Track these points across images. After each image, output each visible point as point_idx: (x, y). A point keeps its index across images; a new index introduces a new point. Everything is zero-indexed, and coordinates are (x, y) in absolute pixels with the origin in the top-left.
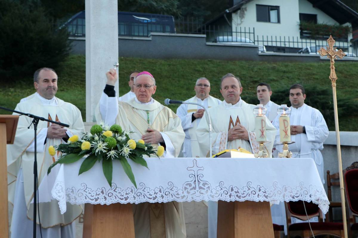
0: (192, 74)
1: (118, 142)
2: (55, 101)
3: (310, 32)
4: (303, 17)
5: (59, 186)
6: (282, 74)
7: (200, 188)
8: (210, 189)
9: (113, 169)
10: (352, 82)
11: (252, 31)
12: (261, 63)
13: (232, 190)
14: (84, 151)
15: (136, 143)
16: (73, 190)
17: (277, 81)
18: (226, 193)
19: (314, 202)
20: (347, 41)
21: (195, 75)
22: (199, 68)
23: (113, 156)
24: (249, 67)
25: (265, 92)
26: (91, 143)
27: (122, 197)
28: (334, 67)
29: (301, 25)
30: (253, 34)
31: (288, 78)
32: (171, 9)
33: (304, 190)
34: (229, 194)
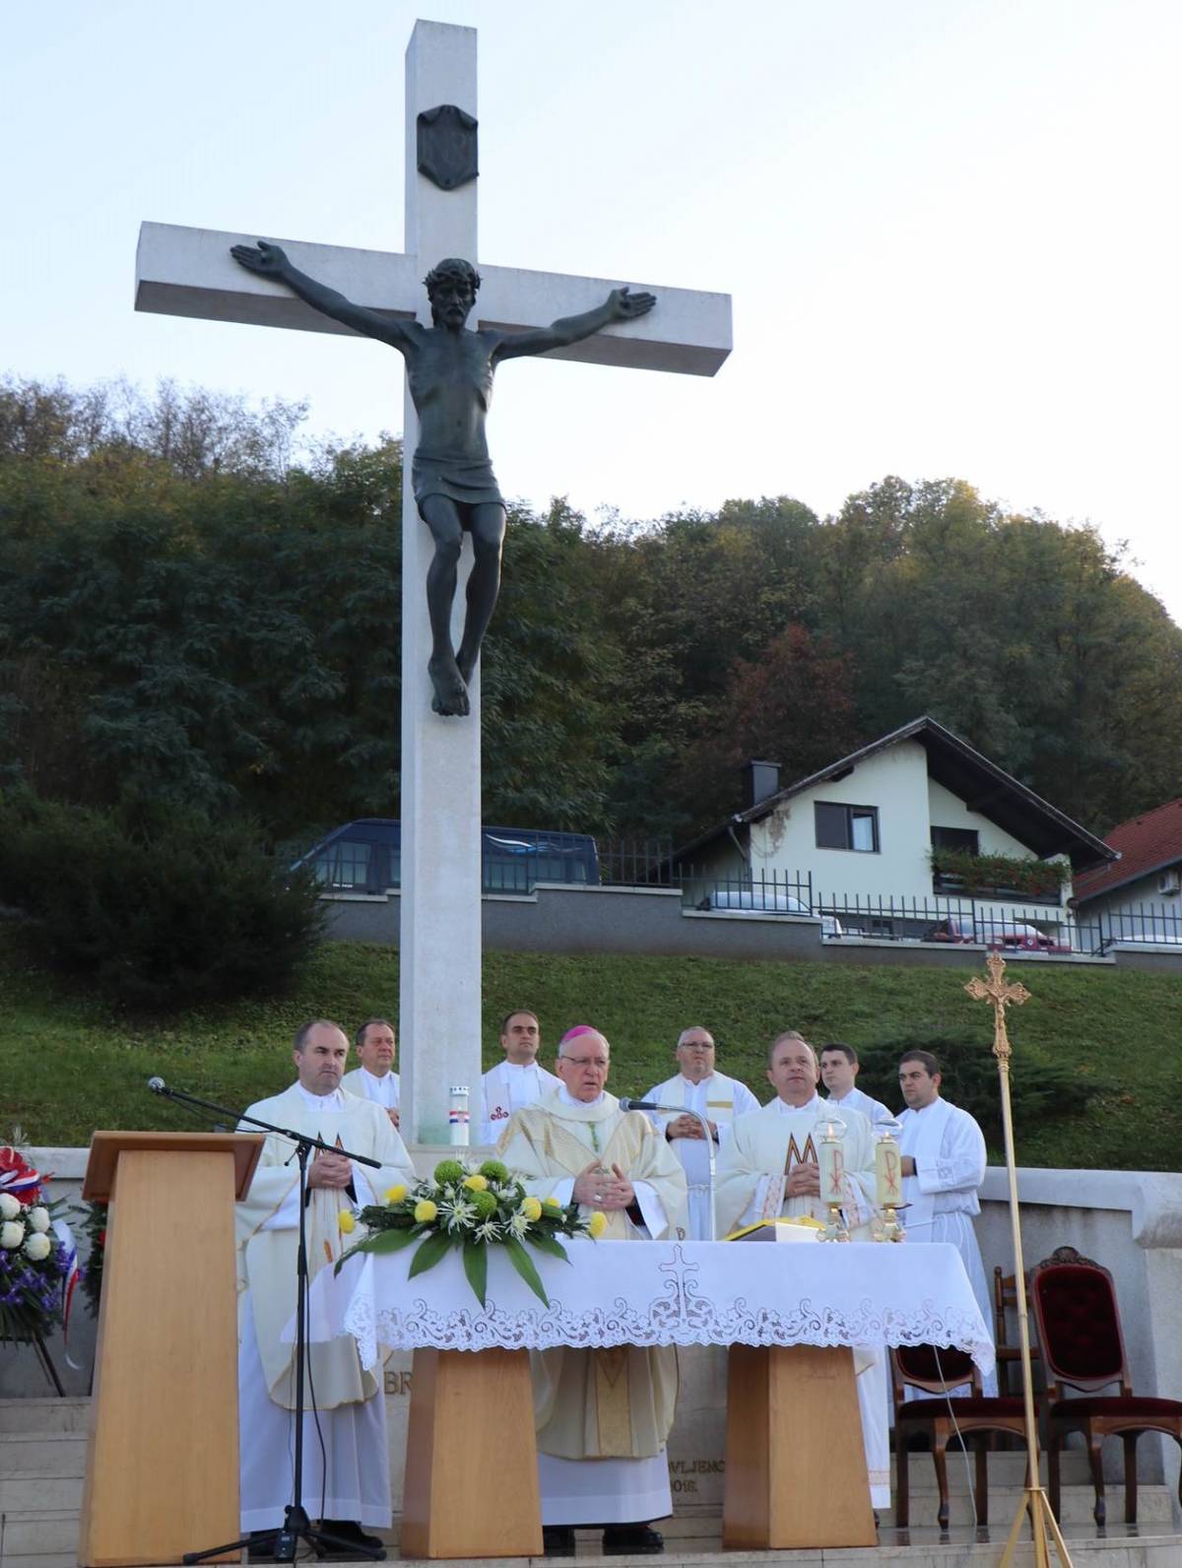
0: (644, 996)
1: (500, 1202)
2: (338, 1098)
3: (961, 877)
4: (942, 837)
5: (360, 1304)
6: (884, 997)
7: (691, 1313)
8: (714, 1316)
9: (489, 1267)
10: (1068, 1020)
11: (804, 881)
12: (827, 966)
13: (765, 1318)
14: (420, 1223)
15: (542, 1206)
16: (394, 1314)
17: (871, 1015)
18: (751, 1325)
19: (961, 1347)
20: (1058, 904)
21: (652, 999)
22: (663, 979)
23: (489, 1235)
24: (795, 979)
25: (841, 1067)
26: (438, 1204)
27: (507, 1334)
28: (1003, 1024)
29: (934, 859)
30: (808, 889)
32: (587, 813)
33: (933, 1318)
34: (757, 1328)
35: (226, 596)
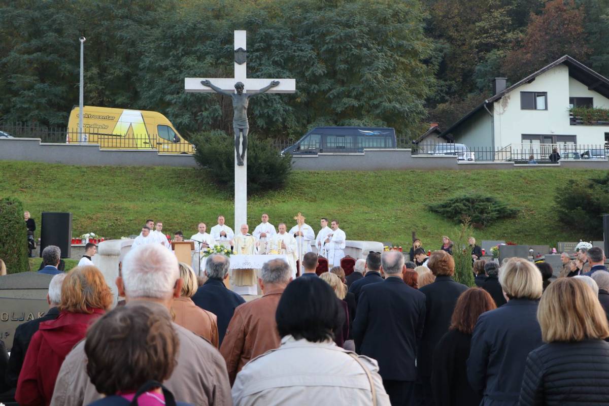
1: (221, 250)
3: (583, 118)
17: (464, 188)
29: (571, 111)
31: (474, 185)
35: (285, 40)
